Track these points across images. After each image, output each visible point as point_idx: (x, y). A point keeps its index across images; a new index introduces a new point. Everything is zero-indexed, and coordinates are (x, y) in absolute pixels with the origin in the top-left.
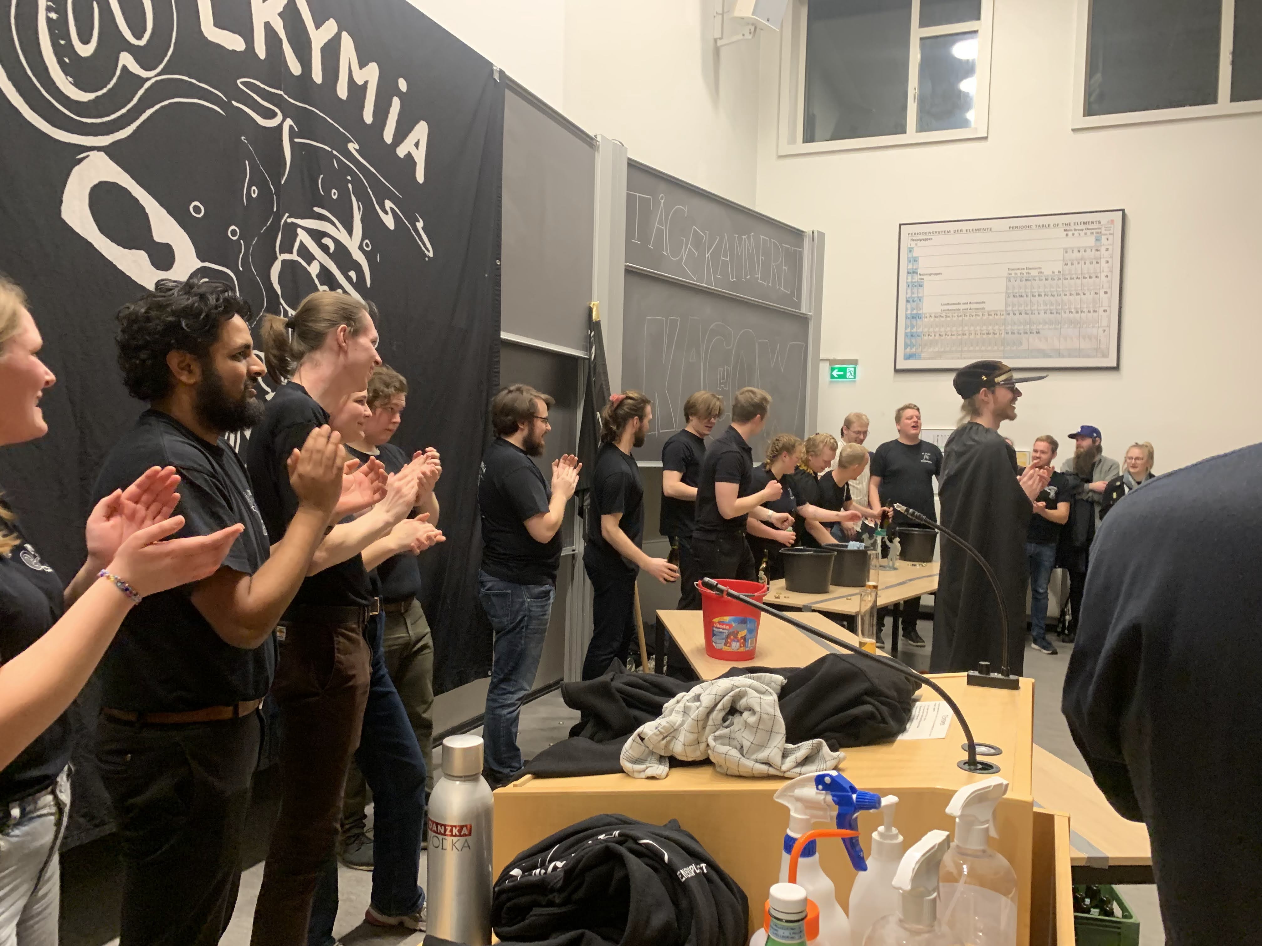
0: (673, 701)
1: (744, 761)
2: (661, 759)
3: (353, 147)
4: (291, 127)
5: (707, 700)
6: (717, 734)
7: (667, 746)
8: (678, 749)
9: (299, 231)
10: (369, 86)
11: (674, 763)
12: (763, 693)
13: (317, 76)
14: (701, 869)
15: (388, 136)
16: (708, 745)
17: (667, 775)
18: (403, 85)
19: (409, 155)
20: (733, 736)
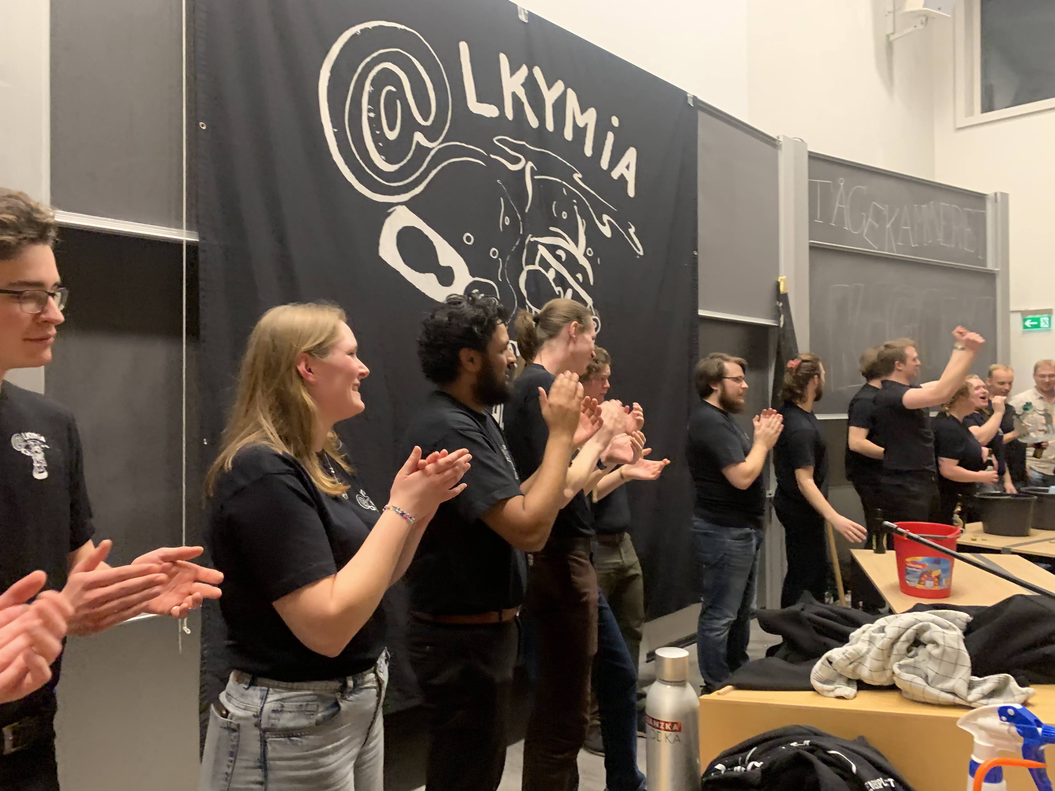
0: (858, 631)
1: (929, 689)
2: (849, 681)
3: (577, 176)
4: (532, 168)
5: (891, 632)
6: (902, 662)
7: (854, 670)
8: (865, 673)
9: (540, 247)
10: (589, 127)
11: (862, 686)
12: (947, 628)
13: (550, 126)
14: (889, 783)
15: (604, 164)
16: (893, 673)
17: (855, 697)
18: (615, 121)
19: (622, 177)
20: (917, 665)
